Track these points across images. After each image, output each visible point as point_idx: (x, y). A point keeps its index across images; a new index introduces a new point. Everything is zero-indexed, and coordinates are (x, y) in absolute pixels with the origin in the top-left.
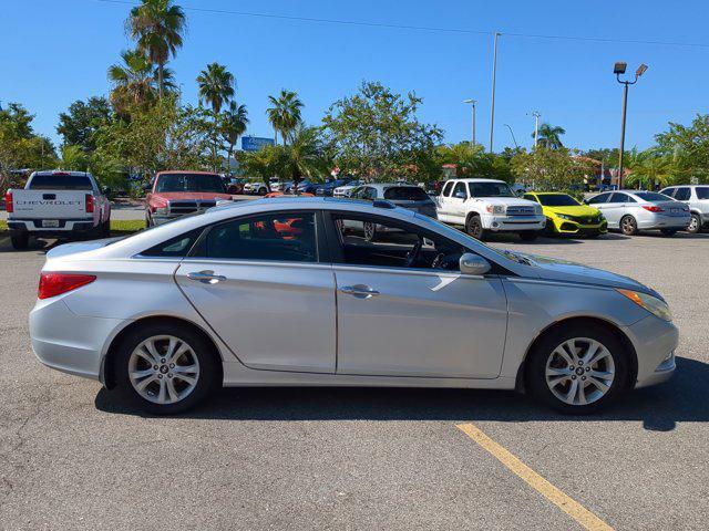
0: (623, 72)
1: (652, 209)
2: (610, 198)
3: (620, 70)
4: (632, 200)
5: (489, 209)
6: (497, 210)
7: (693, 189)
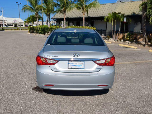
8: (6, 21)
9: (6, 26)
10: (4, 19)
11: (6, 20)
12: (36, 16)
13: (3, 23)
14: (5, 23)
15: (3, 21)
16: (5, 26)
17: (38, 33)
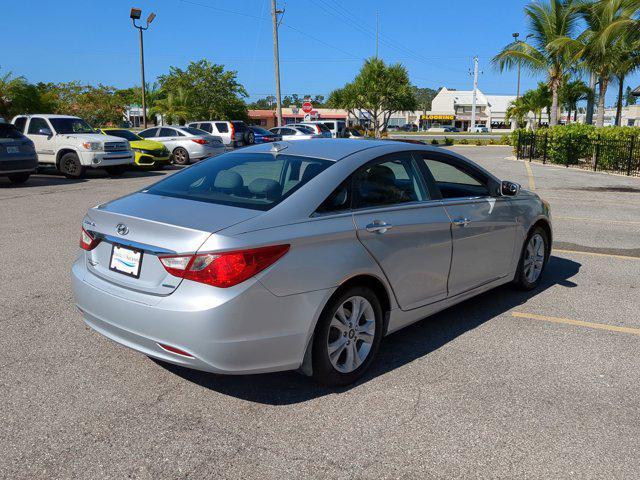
0: (138, 18)
1: (200, 142)
2: (158, 133)
3: (135, 15)
4: (180, 134)
5: (86, 146)
6: (94, 146)
7: (213, 124)
8: (487, 111)
9: (480, 129)
10: (482, 100)
11: (489, 105)
12: (552, 85)
13: (473, 119)
14: (484, 115)
15: (473, 112)
16: (477, 128)
17: (545, 157)
